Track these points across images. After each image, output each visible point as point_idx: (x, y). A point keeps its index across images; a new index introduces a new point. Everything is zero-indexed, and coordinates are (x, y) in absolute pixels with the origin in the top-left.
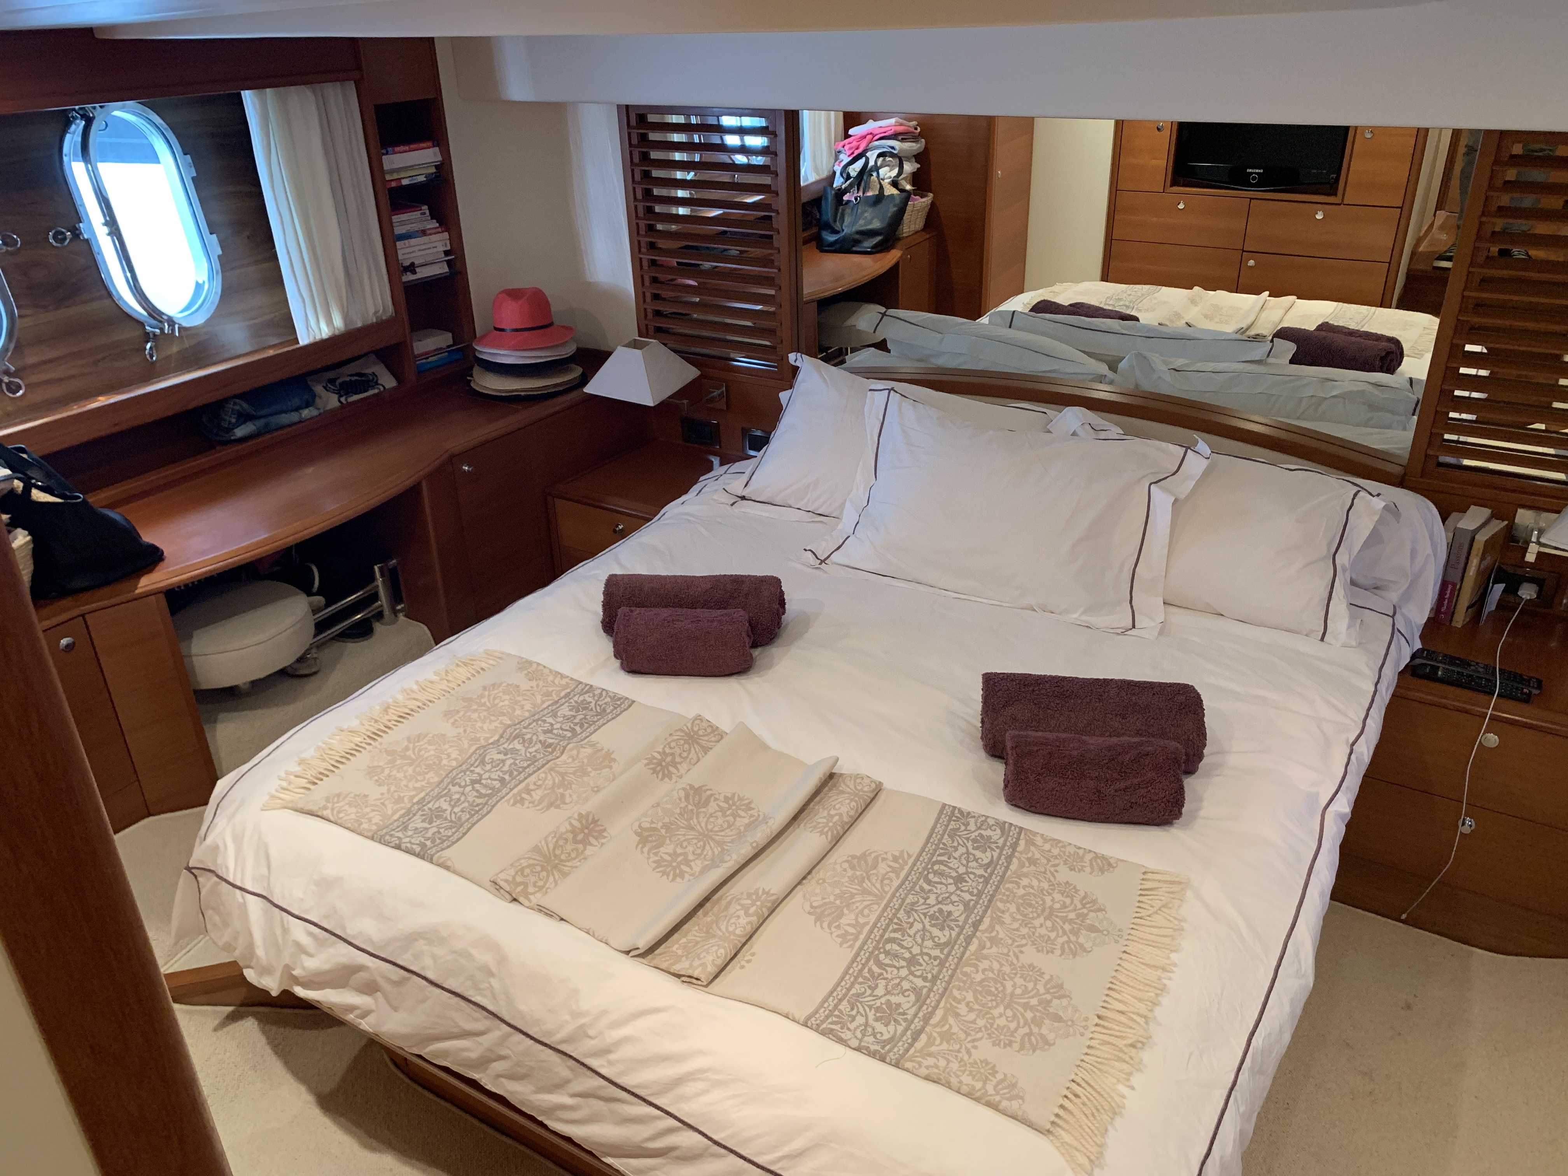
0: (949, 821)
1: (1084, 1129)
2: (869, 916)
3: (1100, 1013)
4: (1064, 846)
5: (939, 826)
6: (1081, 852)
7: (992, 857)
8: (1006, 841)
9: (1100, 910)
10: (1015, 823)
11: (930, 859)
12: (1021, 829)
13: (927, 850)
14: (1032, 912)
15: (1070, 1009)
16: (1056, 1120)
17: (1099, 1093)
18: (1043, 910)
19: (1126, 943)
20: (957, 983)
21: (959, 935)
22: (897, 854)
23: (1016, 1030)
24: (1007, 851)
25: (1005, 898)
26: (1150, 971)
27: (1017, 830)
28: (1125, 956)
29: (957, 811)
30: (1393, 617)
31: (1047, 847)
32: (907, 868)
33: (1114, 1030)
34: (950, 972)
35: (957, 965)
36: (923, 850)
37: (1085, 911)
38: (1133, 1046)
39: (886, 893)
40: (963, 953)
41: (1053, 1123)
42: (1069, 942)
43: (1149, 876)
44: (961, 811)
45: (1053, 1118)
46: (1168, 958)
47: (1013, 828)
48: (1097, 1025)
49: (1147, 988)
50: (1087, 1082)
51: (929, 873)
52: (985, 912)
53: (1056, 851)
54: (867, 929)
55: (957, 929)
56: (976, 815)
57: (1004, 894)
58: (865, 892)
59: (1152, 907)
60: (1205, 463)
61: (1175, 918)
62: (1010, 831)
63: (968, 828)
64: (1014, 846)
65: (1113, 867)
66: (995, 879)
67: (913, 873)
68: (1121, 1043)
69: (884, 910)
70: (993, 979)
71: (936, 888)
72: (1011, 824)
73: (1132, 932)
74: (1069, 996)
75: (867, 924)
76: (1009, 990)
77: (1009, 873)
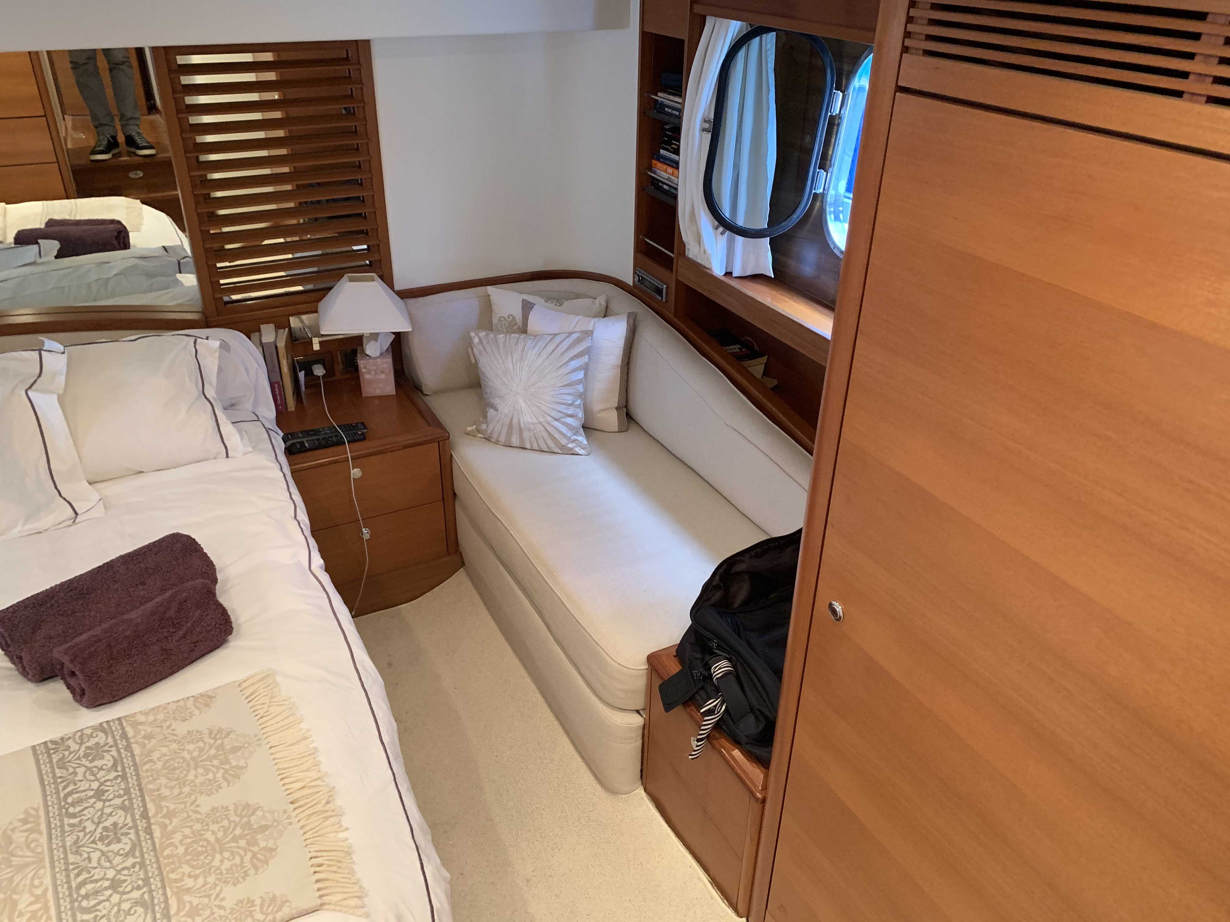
0: (49, 756)
1: (340, 882)
2: (41, 883)
3: (291, 800)
4: (165, 708)
5: (43, 767)
6: (181, 703)
7: (113, 757)
8: (113, 737)
9: (228, 734)
10: (110, 719)
11: (59, 798)
12: (119, 719)
13: (48, 793)
14: (181, 772)
15: (268, 815)
16: (321, 893)
17: (332, 851)
18: (188, 765)
19: (266, 741)
20: (168, 868)
21: (137, 833)
22: (22, 816)
23: (242, 861)
24: (122, 744)
25: (150, 779)
26: (297, 746)
27: (117, 722)
28: (273, 750)
29: (50, 745)
30: (259, 420)
31: (151, 718)
32: (43, 820)
33: (308, 803)
34: (155, 865)
35: (156, 856)
36: (45, 796)
37: (219, 742)
38: (328, 803)
39: (42, 853)
40: (154, 844)
41: (321, 896)
42: (226, 771)
43: (244, 685)
44: (53, 742)
45: (318, 894)
46: (301, 729)
47: (112, 724)
48: (295, 809)
49: (305, 759)
50: (321, 851)
51: (67, 809)
52: (143, 800)
53: (161, 717)
54: (50, 895)
55: (132, 831)
56: (71, 735)
57: (148, 777)
58: (20, 868)
59: (264, 704)
60: (64, 358)
61: (284, 701)
62: (110, 728)
63: (72, 750)
64: (124, 735)
65: (214, 697)
66: (130, 771)
67: (52, 819)
68: (319, 807)
69: (53, 867)
70: (193, 842)
71: (84, 815)
72: (107, 722)
73: (264, 730)
74: (258, 808)
75: (46, 891)
76: (212, 839)
77: (137, 758)
